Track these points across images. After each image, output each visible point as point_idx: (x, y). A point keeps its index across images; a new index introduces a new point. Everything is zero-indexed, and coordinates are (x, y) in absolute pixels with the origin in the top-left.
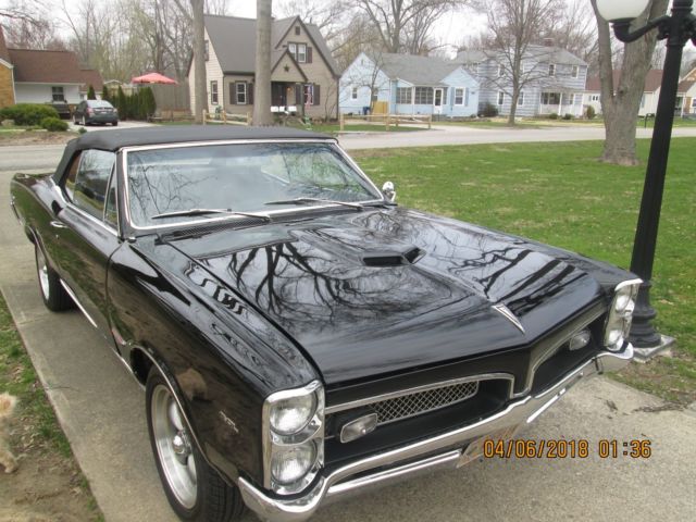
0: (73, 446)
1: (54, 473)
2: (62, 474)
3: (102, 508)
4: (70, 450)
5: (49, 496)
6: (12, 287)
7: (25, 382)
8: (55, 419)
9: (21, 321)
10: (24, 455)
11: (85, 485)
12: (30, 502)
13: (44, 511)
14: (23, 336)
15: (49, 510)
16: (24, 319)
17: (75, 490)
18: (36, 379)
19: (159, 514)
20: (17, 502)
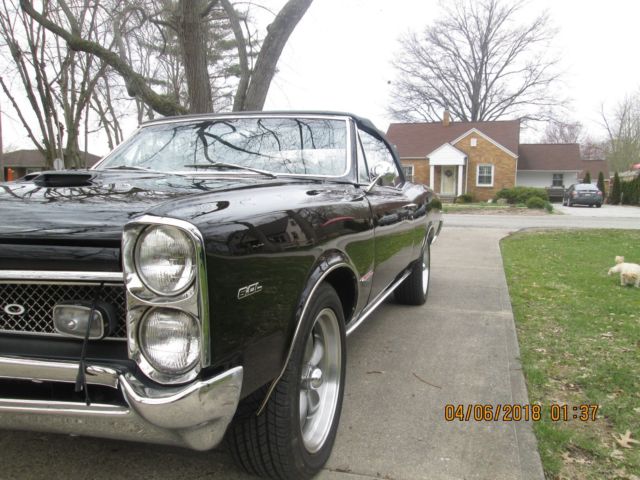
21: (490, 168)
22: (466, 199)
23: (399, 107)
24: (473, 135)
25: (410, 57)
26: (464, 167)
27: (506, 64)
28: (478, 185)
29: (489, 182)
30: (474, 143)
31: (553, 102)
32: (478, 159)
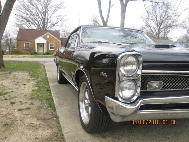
0: (56, 109)
1: (50, 114)
2: (52, 115)
3: (61, 124)
4: (56, 110)
5: (46, 119)
6: (51, 79)
7: (48, 96)
8: (53, 103)
9: (51, 85)
10: (43, 110)
11: (57, 118)
12: (41, 120)
13: (44, 122)
14: (51, 87)
15: (46, 122)
16: (52, 84)
17: (54, 118)
18: (51, 96)
19: (78, 128)
20: (38, 119)
21: (53, 45)
22: (47, 54)
23: (19, 23)
24: (48, 34)
25: (22, 7)
26: (46, 44)
27: (53, 14)
28: (50, 49)
29: (53, 49)
30: (48, 37)
31: (66, 27)
32: (49, 42)
